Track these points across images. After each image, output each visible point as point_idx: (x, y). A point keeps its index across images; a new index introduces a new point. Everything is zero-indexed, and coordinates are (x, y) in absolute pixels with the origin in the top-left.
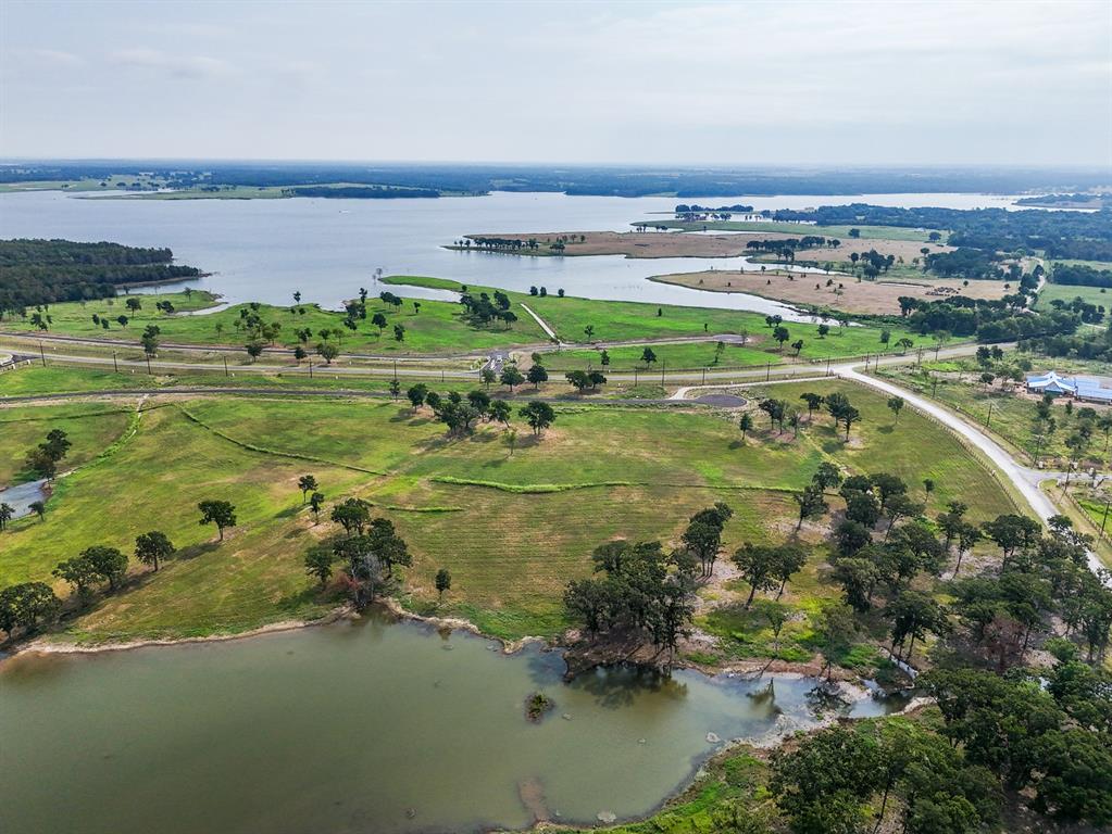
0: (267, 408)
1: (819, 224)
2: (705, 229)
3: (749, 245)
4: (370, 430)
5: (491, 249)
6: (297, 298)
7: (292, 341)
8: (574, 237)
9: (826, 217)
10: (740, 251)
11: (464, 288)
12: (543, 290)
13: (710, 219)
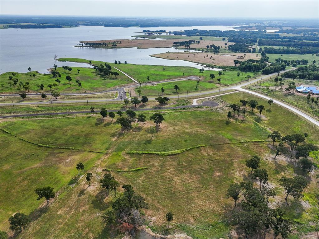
0: (39, 123)
1: (188, 36)
2: (156, 38)
3: (174, 43)
4: (90, 130)
5: (90, 46)
6: (29, 69)
7: (36, 89)
8: (118, 41)
9: (188, 33)
10: (172, 45)
11: (90, 62)
12: (119, 62)
13: (155, 35)
